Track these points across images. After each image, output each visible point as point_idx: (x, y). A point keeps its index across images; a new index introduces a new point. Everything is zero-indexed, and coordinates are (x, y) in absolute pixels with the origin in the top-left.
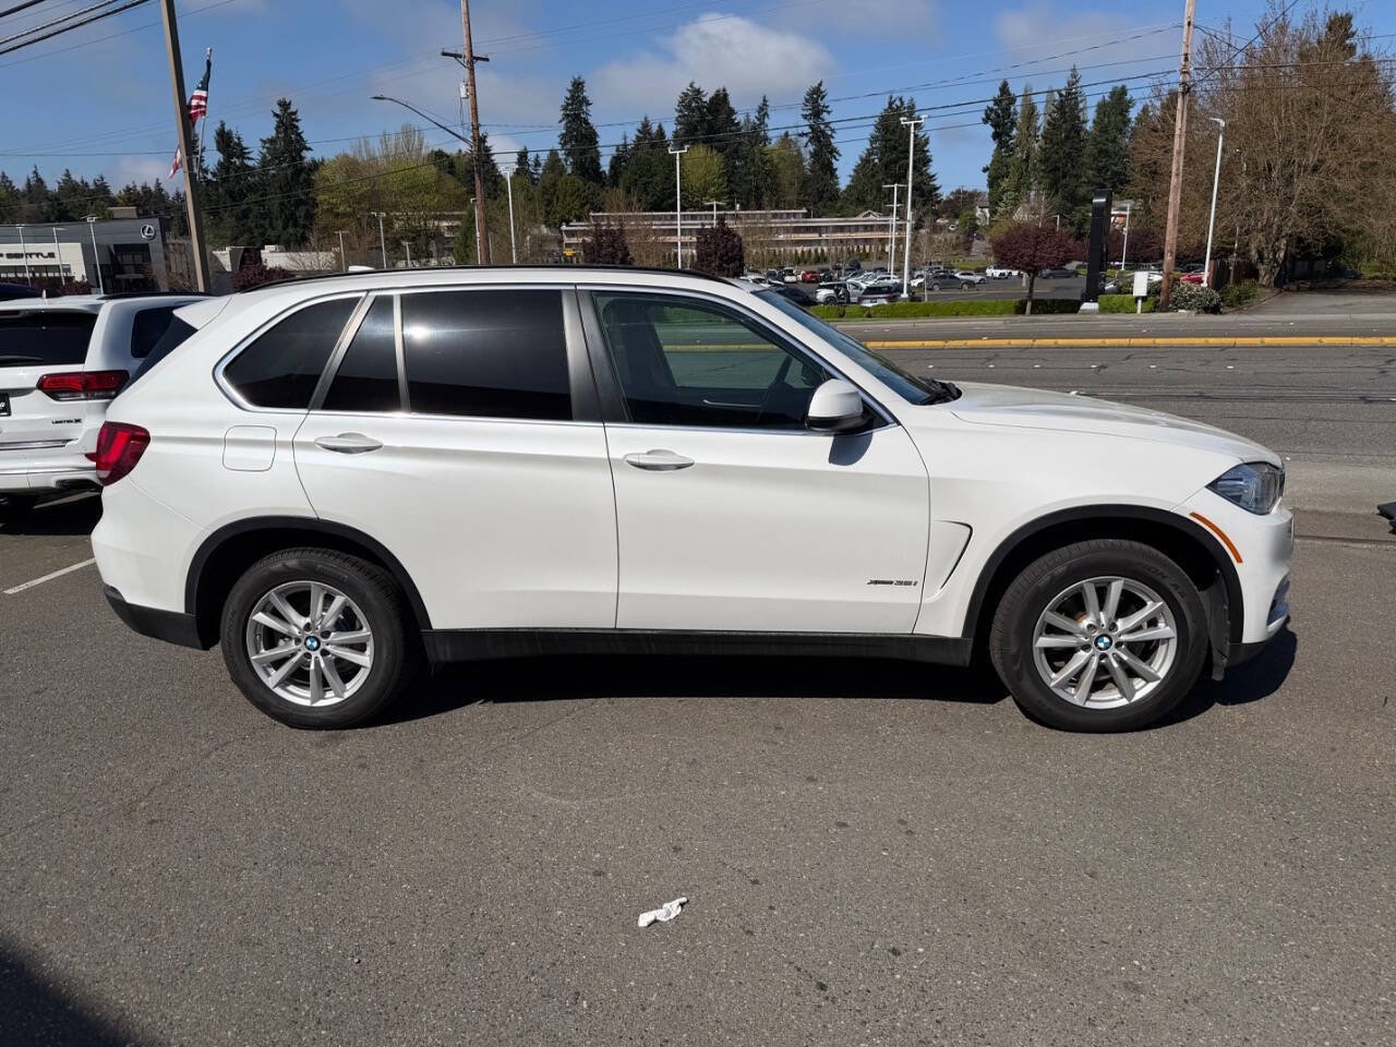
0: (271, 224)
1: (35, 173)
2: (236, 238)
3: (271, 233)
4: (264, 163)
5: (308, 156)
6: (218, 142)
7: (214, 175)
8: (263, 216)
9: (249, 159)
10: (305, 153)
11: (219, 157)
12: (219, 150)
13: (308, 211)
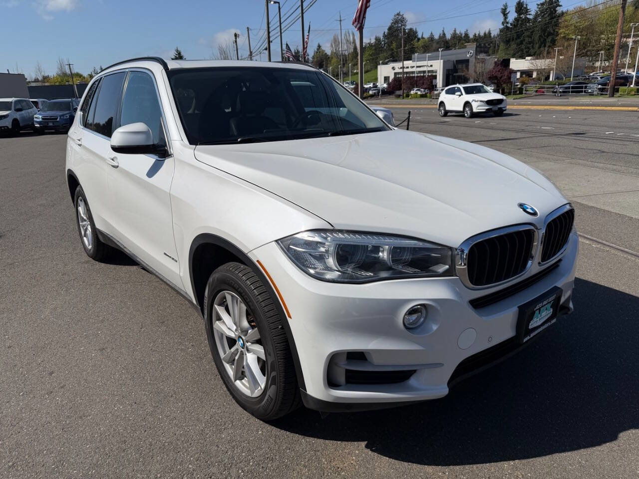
0: (533, 47)
1: (443, 31)
2: (515, 54)
3: (532, 51)
4: (537, 16)
5: (559, 10)
6: (516, 8)
7: (511, 24)
8: (530, 43)
9: (529, 14)
10: (558, 8)
11: (515, 15)
12: (516, 12)
13: (553, 38)
